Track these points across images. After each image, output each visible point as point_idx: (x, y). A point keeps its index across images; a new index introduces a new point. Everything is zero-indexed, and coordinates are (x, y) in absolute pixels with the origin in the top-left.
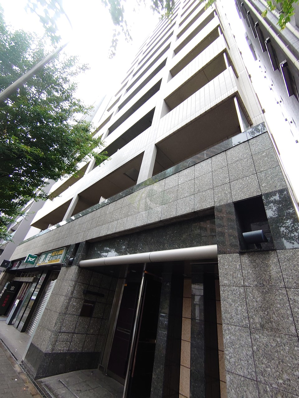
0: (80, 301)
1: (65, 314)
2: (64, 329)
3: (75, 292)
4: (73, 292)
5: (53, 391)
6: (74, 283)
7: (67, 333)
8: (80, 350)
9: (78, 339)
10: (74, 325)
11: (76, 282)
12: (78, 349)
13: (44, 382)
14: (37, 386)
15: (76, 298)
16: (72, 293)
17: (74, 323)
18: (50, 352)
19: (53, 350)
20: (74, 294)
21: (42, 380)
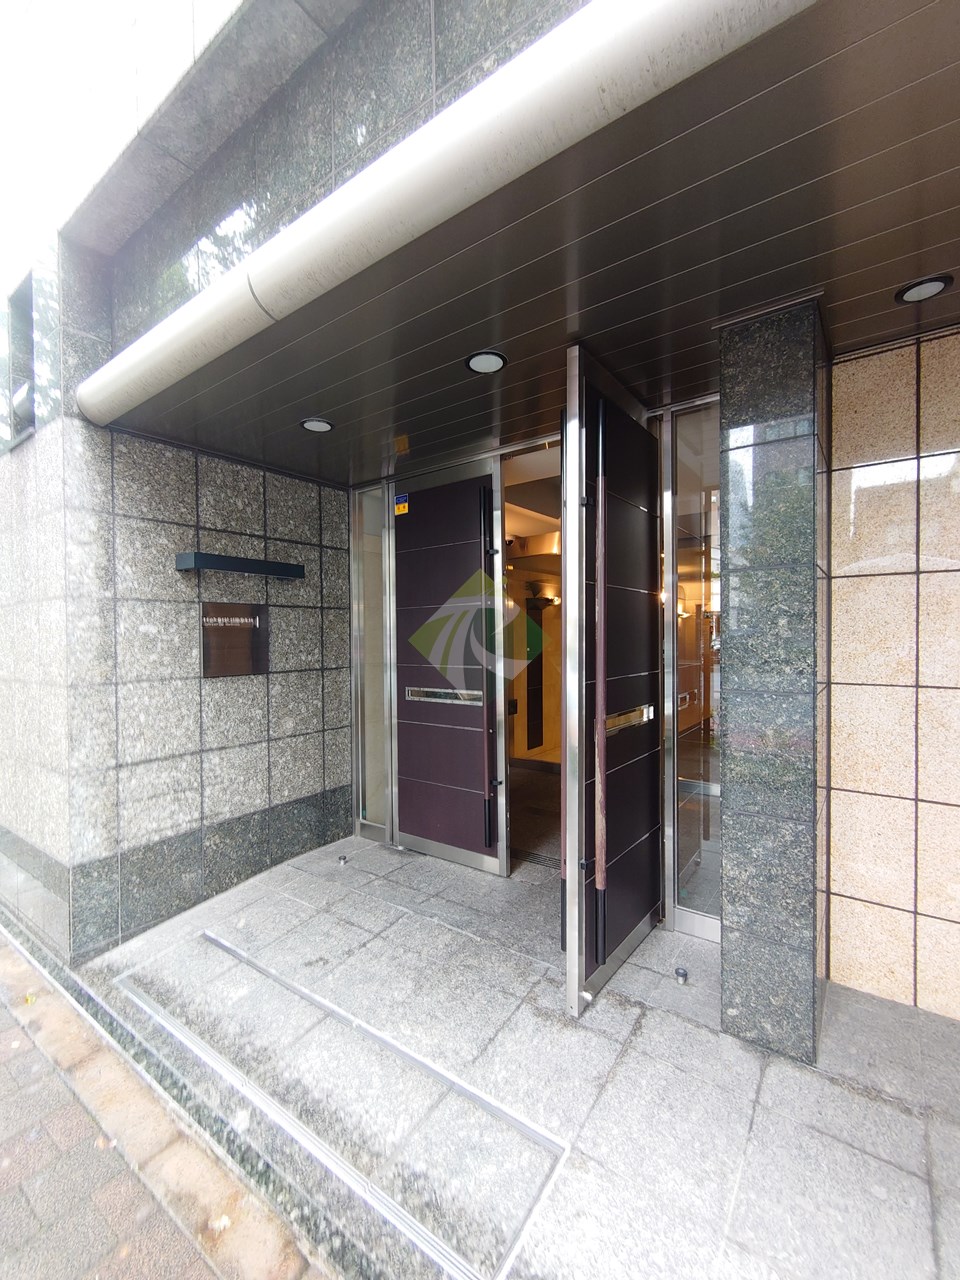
0: (178, 613)
1: (111, 682)
2: (135, 750)
3: (125, 570)
4: (106, 569)
5: (183, 1006)
6: (92, 523)
7: (166, 759)
8: (258, 801)
9: (233, 766)
10: (190, 723)
11: (108, 514)
12: (247, 801)
13: (127, 967)
14: (90, 999)
15: (148, 601)
16: (108, 576)
17: (184, 711)
18: (105, 854)
19: (117, 842)
20: (118, 579)
21: (115, 956)
